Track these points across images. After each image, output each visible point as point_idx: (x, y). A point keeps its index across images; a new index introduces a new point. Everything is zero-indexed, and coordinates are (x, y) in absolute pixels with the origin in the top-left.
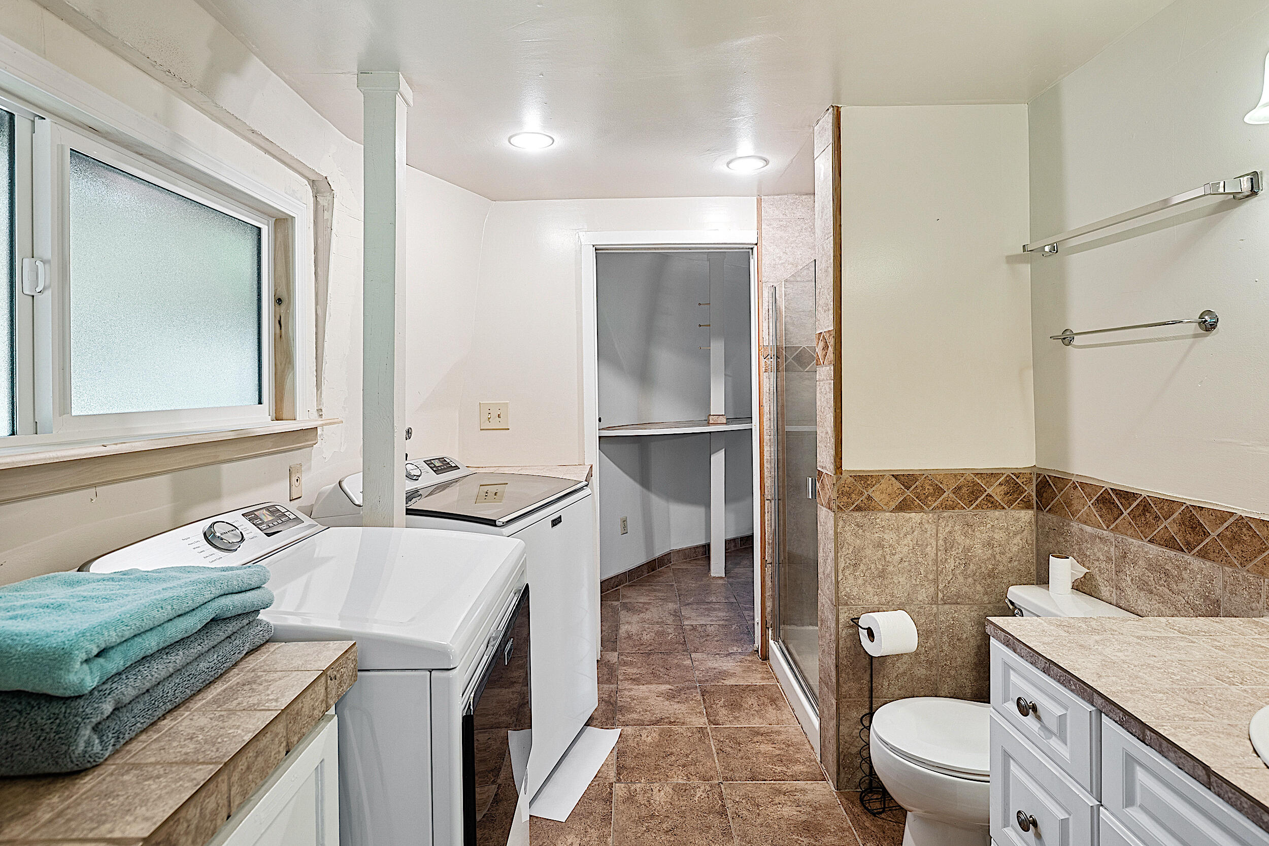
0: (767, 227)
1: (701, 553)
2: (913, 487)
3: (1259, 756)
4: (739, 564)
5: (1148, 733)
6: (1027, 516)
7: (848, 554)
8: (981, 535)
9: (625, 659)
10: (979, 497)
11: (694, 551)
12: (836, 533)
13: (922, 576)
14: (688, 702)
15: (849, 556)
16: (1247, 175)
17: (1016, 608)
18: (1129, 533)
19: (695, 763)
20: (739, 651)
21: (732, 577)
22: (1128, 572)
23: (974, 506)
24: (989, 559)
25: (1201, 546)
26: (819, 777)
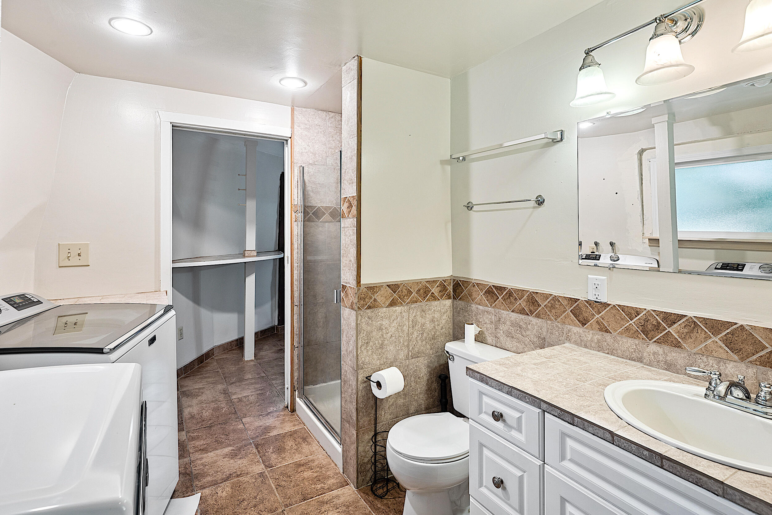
0: (297, 127)
1: (235, 345)
2: (397, 292)
3: (622, 419)
4: (262, 349)
5: (576, 419)
6: (448, 303)
7: (363, 337)
8: (429, 317)
9: (192, 435)
10: (428, 294)
11: (230, 344)
12: (357, 324)
13: (401, 344)
14: (248, 456)
15: (364, 338)
16: (559, 131)
17: (450, 355)
18: (502, 308)
19: (262, 501)
20: (275, 410)
21: (259, 359)
22: (501, 329)
23: (426, 300)
24: (433, 329)
25: (537, 311)
26: (344, 484)
